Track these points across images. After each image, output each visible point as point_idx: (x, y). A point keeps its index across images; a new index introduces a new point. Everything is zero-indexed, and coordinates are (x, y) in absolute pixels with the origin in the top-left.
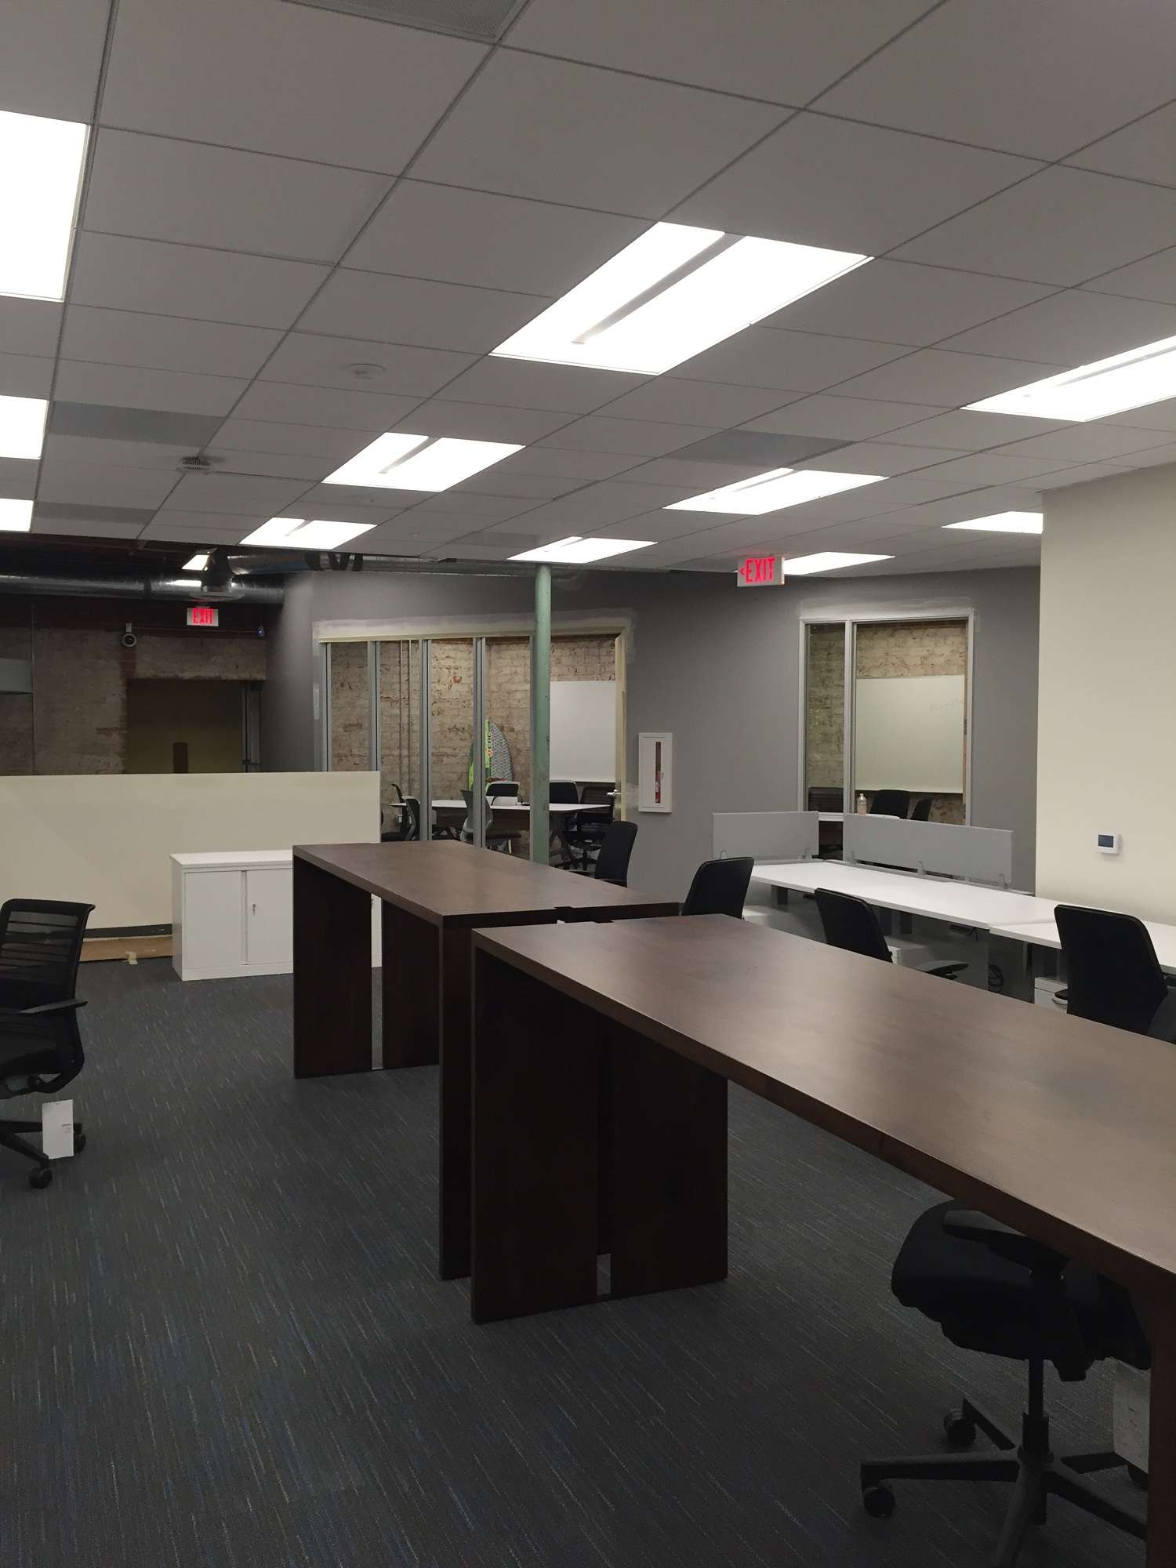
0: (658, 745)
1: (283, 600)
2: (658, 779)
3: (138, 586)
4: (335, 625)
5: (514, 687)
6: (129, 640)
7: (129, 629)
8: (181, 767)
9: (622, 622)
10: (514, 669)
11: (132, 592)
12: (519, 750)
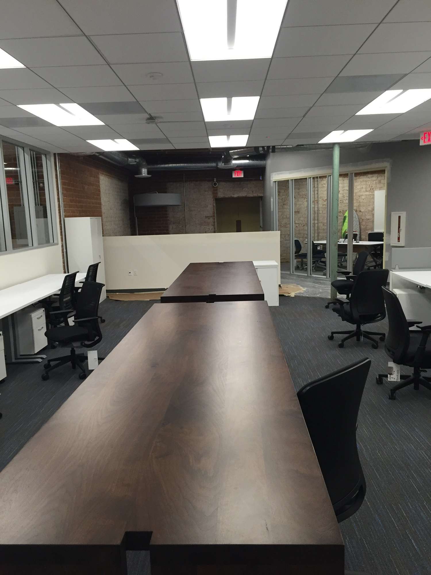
0: (399, 217)
1: (265, 165)
2: (399, 232)
3: (214, 165)
4: (278, 174)
5: (361, 194)
6: (215, 184)
7: (215, 180)
8: (239, 230)
9: (386, 165)
10: (361, 186)
11: (212, 167)
12: (363, 220)
